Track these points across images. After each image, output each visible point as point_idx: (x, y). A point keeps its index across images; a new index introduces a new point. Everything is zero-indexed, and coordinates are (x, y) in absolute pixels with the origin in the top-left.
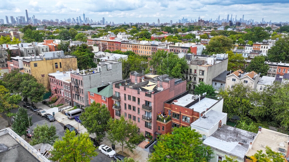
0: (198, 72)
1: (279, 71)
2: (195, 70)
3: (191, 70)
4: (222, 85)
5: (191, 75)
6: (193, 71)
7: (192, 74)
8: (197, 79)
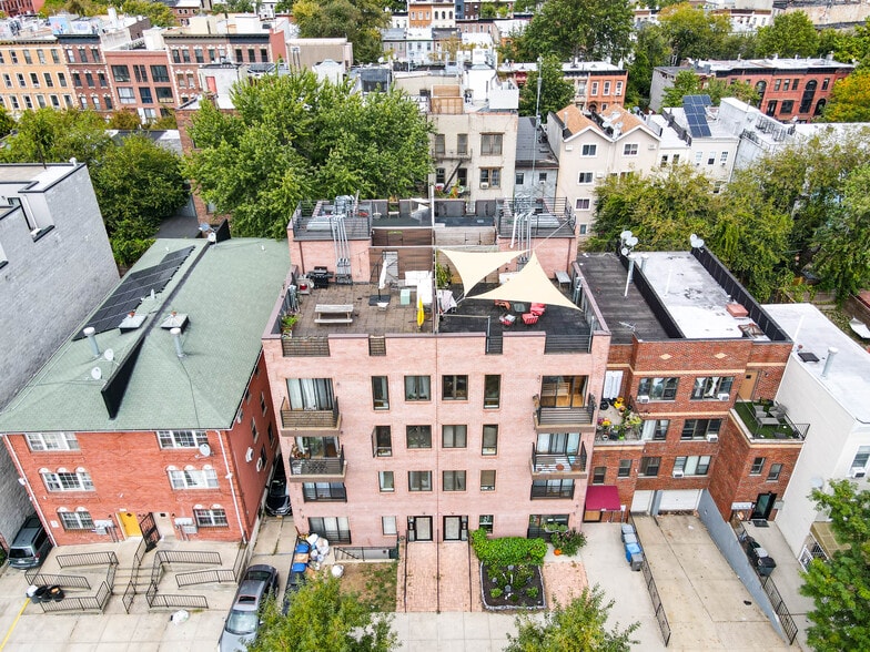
0: (474, 144)
1: (594, 92)
2: (463, 137)
3: (440, 138)
4: (543, 177)
5: (442, 160)
6: (451, 145)
7: (448, 155)
8: (474, 176)
